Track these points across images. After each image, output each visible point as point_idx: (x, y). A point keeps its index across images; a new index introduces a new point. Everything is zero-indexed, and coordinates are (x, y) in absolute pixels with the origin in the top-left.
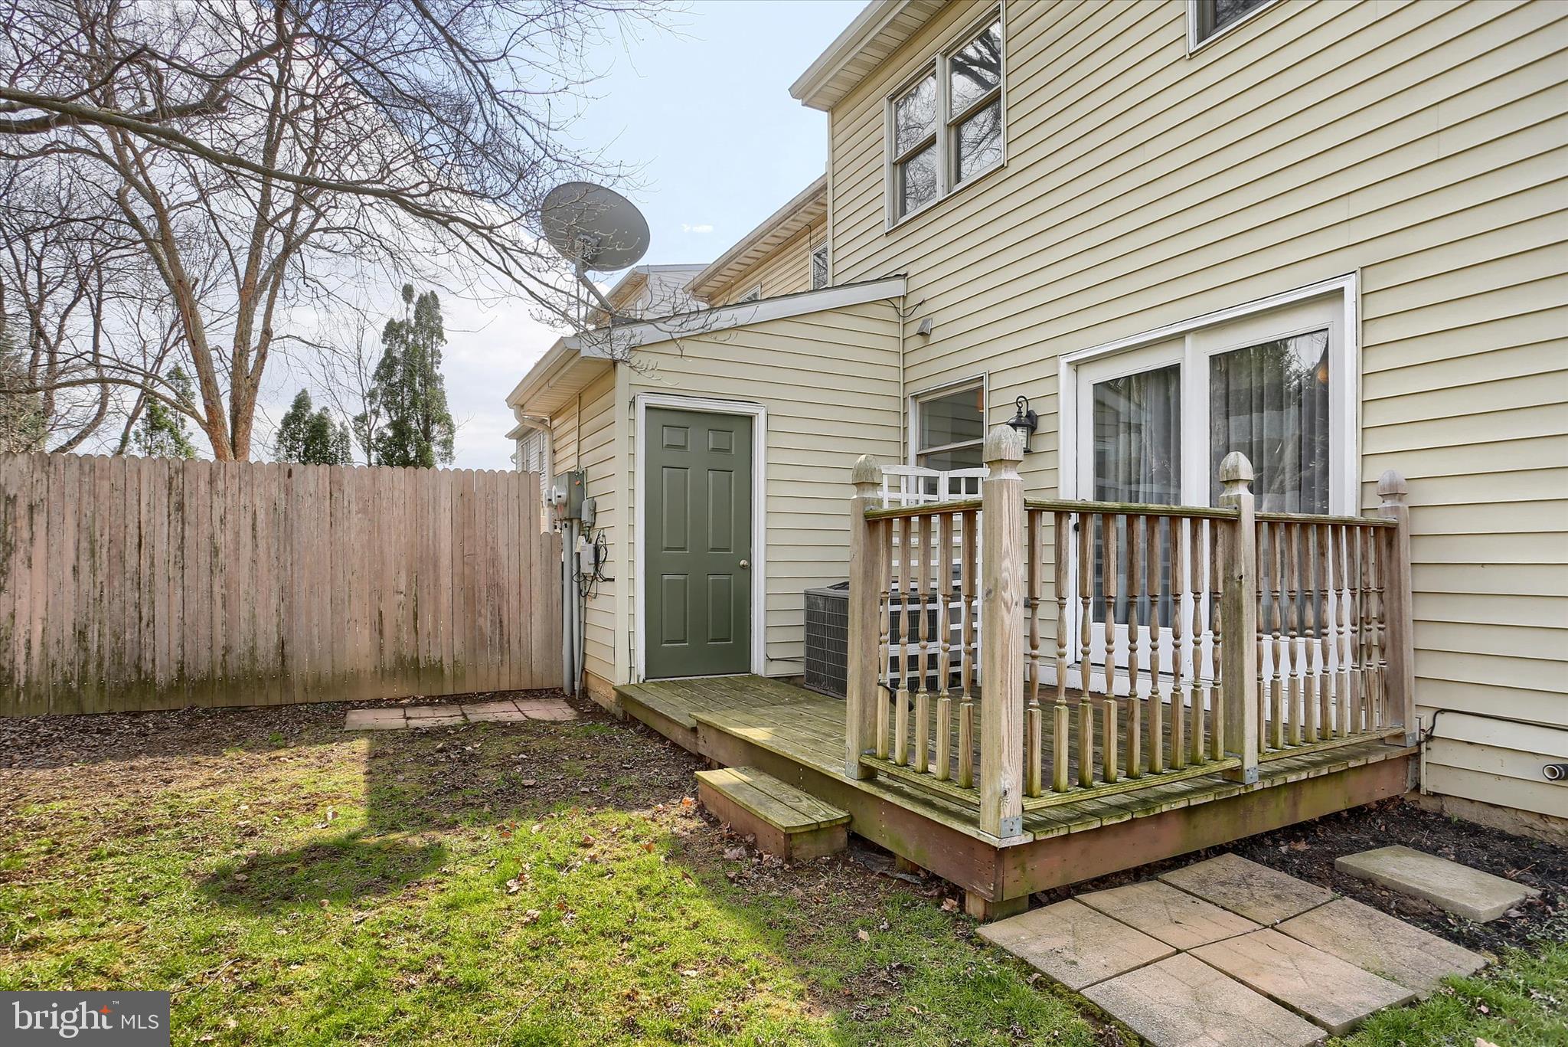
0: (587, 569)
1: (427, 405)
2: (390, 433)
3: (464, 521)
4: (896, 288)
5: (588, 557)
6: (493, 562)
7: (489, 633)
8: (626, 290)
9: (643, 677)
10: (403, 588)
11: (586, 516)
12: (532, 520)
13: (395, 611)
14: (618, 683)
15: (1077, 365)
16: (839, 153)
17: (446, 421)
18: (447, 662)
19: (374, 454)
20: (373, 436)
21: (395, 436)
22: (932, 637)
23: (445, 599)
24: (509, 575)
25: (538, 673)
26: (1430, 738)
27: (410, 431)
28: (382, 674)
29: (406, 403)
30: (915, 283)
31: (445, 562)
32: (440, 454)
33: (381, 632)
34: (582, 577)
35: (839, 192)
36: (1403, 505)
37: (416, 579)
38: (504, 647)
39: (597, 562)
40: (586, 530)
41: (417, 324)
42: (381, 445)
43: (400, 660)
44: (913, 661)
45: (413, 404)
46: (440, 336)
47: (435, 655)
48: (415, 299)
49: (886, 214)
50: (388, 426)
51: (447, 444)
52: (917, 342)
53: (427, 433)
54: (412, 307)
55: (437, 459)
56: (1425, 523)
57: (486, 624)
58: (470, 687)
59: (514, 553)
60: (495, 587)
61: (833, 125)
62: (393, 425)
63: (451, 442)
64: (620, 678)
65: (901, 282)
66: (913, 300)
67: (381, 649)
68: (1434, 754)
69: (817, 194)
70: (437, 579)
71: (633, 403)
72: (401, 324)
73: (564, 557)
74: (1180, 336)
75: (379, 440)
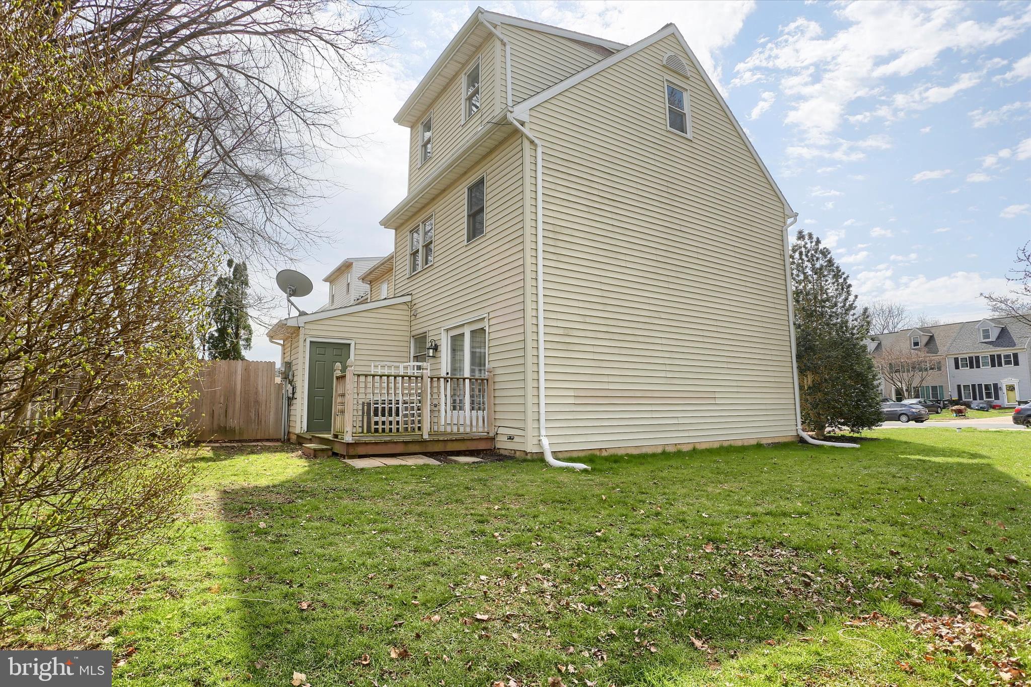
0: (291, 396)
1: (238, 320)
2: (216, 335)
3: (246, 380)
4: (408, 298)
5: (290, 391)
6: (256, 393)
7: (253, 418)
8: (343, 268)
9: (306, 430)
10: (222, 401)
11: (290, 377)
12: (272, 379)
13: (219, 410)
14: (297, 432)
15: (447, 330)
16: (398, 245)
17: (248, 328)
18: (237, 428)
19: (207, 345)
20: (207, 335)
21: (219, 336)
22: (397, 415)
23: (237, 406)
24: (262, 398)
25: (272, 433)
26: (497, 434)
27: (228, 334)
28: (213, 432)
29: (226, 319)
30: (414, 297)
31: (238, 393)
32: (244, 345)
33: (213, 417)
34: (289, 398)
35: (397, 259)
36: (492, 374)
37: (227, 399)
38: (259, 423)
39: (293, 394)
40: (291, 382)
41: (234, 278)
42: (211, 341)
43: (220, 427)
44: (384, 423)
45: (230, 319)
46: (247, 284)
47: (232, 425)
48: (234, 266)
49: (408, 272)
50: (216, 331)
51: (248, 340)
52: (413, 318)
53: (237, 335)
54: (232, 270)
55: (242, 347)
56: (497, 379)
57: (252, 415)
58: (245, 437)
59: (264, 390)
60: (257, 402)
61: (396, 235)
62: (218, 330)
63: (250, 339)
64: (298, 431)
65: (410, 296)
66: (413, 303)
67: (212, 423)
68: (499, 438)
69: (391, 258)
70: (235, 399)
71: (305, 340)
72: (226, 279)
73: (284, 391)
74: (463, 325)
75: (210, 338)
